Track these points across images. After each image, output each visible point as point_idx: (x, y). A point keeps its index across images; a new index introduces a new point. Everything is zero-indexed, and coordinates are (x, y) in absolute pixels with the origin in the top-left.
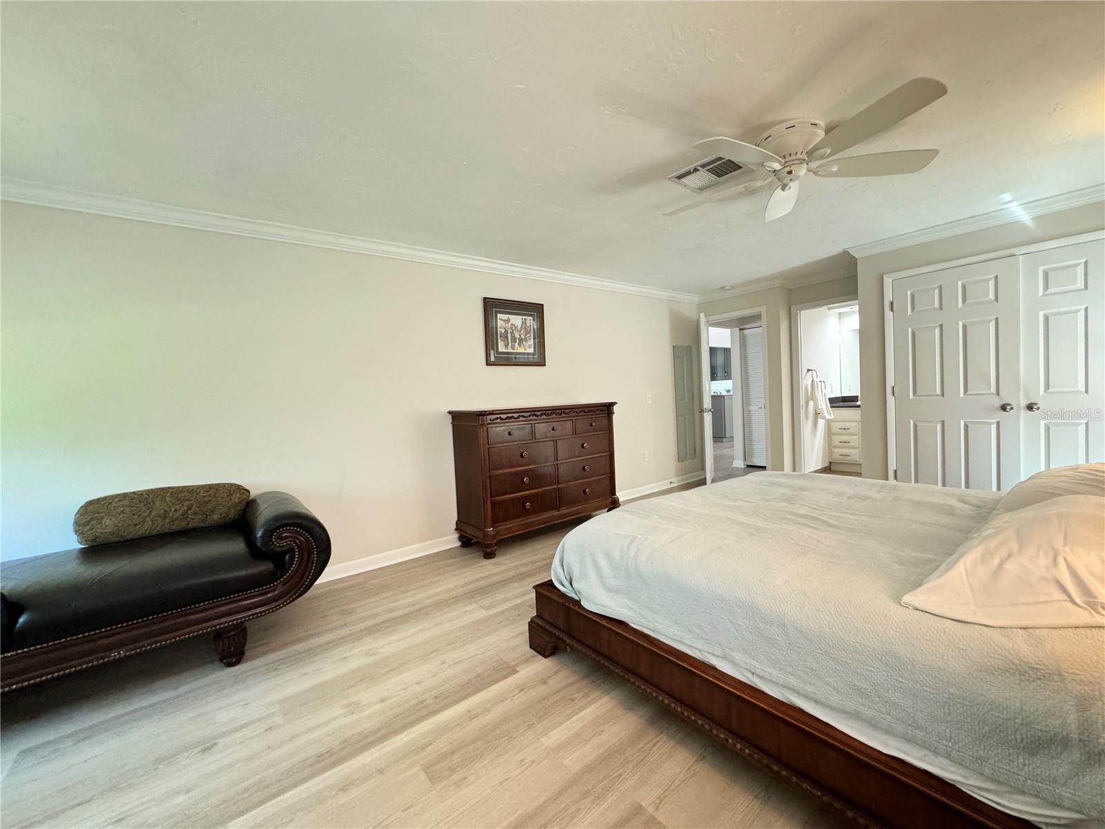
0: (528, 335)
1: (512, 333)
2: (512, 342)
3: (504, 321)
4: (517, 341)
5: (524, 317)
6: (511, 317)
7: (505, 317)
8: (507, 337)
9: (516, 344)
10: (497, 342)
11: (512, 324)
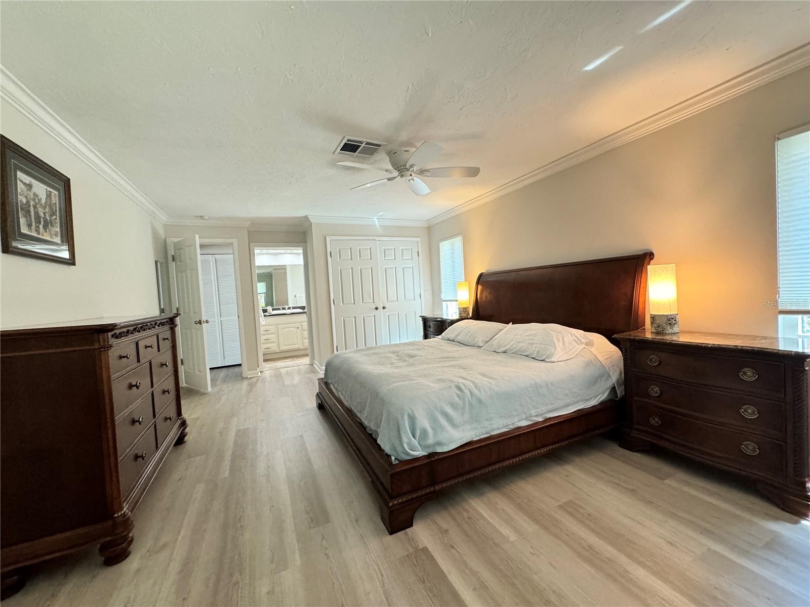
0: (54, 217)
1: (35, 207)
2: (36, 223)
3: (25, 184)
4: (42, 223)
5: (49, 189)
6: (35, 183)
7: (27, 179)
8: (29, 212)
9: (41, 227)
10: (18, 218)
11: (35, 194)
